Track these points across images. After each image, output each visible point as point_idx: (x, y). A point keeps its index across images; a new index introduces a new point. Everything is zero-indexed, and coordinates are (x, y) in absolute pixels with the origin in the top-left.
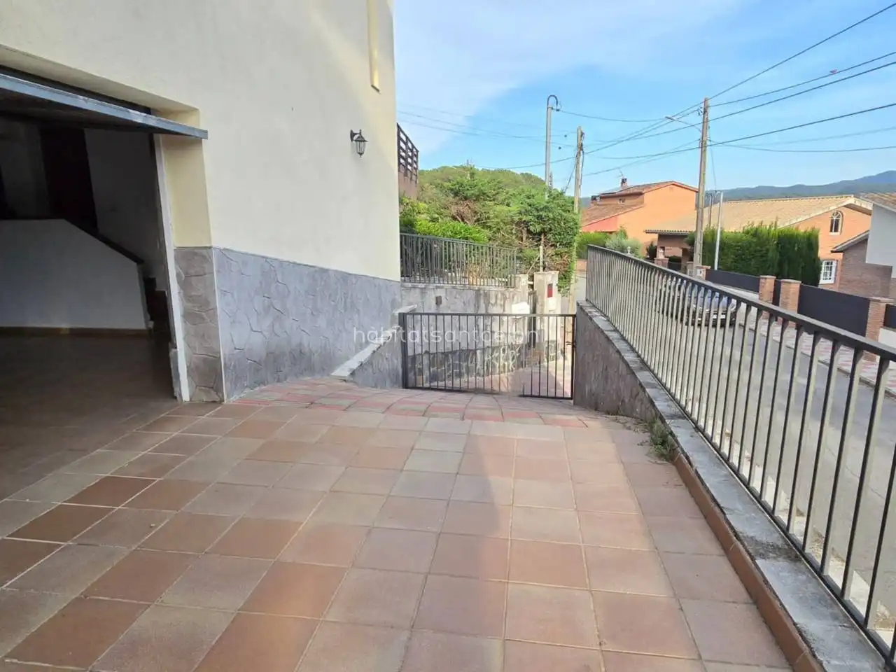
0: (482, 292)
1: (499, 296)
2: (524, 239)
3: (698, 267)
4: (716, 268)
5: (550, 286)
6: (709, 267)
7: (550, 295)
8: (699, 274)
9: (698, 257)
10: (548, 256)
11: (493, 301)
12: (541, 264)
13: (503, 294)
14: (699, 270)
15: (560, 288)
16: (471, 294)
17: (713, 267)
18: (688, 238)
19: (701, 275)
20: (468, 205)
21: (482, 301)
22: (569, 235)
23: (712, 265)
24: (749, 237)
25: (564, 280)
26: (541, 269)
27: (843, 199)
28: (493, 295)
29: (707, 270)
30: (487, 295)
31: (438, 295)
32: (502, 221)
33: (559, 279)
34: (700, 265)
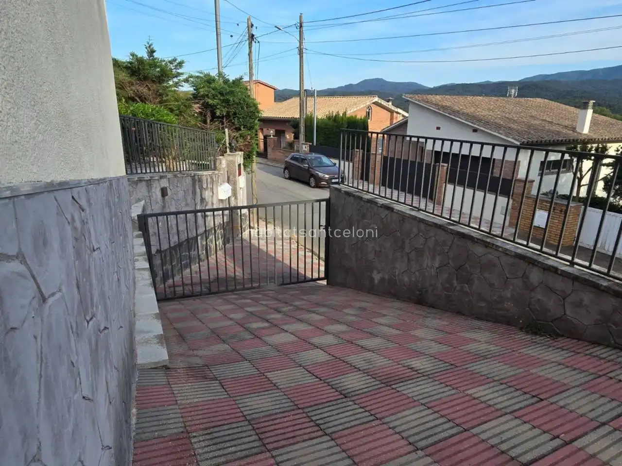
0: (196, 177)
1: (209, 180)
2: (208, 121)
3: (303, 144)
4: (315, 144)
5: (239, 165)
6: (311, 144)
7: (240, 174)
8: (304, 149)
9: (302, 136)
10: (233, 138)
11: (205, 186)
12: (228, 145)
13: (211, 178)
14: (304, 146)
15: (245, 166)
16: (189, 180)
17: (313, 143)
18: (292, 123)
19: (306, 149)
20: (147, 85)
21: (197, 187)
22: (252, 119)
23: (313, 142)
24: (331, 123)
25: (248, 160)
26: (228, 150)
27: (372, 98)
28: (204, 178)
29: (310, 145)
30: (200, 180)
31: (162, 186)
32: (182, 103)
33: (244, 159)
34: (304, 142)
